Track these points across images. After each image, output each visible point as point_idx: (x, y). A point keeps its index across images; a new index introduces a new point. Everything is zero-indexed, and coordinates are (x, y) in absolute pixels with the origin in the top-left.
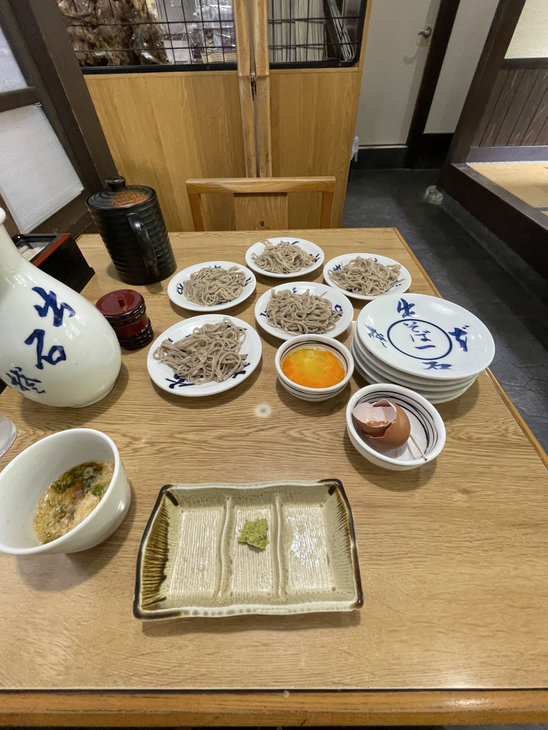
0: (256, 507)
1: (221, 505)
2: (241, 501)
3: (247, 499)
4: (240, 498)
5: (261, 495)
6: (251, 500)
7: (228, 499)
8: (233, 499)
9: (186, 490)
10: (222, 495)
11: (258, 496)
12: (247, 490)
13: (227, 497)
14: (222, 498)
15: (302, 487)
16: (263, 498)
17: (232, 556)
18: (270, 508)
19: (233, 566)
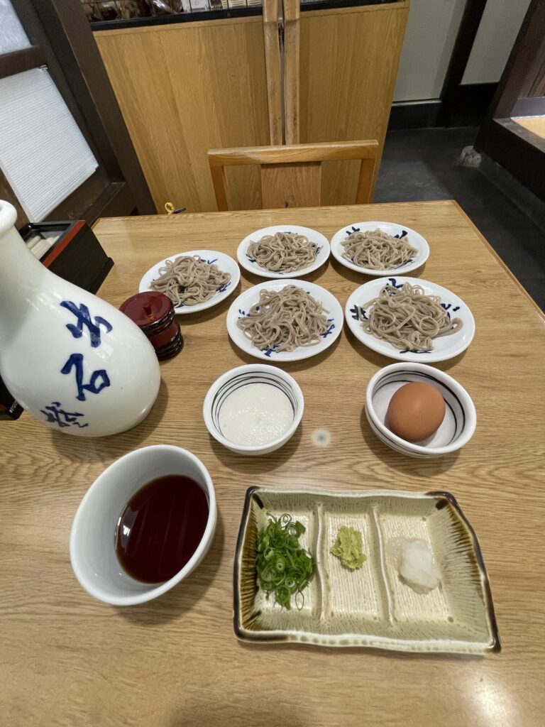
0: (348, 514)
1: (309, 510)
2: (333, 508)
3: (340, 507)
4: (332, 505)
5: (357, 504)
6: (345, 508)
7: (319, 505)
8: (324, 505)
10: (314, 501)
11: (353, 505)
12: (343, 498)
13: (318, 503)
14: (313, 504)
15: (407, 499)
16: (358, 507)
17: (327, 569)
18: (365, 517)
19: (331, 581)
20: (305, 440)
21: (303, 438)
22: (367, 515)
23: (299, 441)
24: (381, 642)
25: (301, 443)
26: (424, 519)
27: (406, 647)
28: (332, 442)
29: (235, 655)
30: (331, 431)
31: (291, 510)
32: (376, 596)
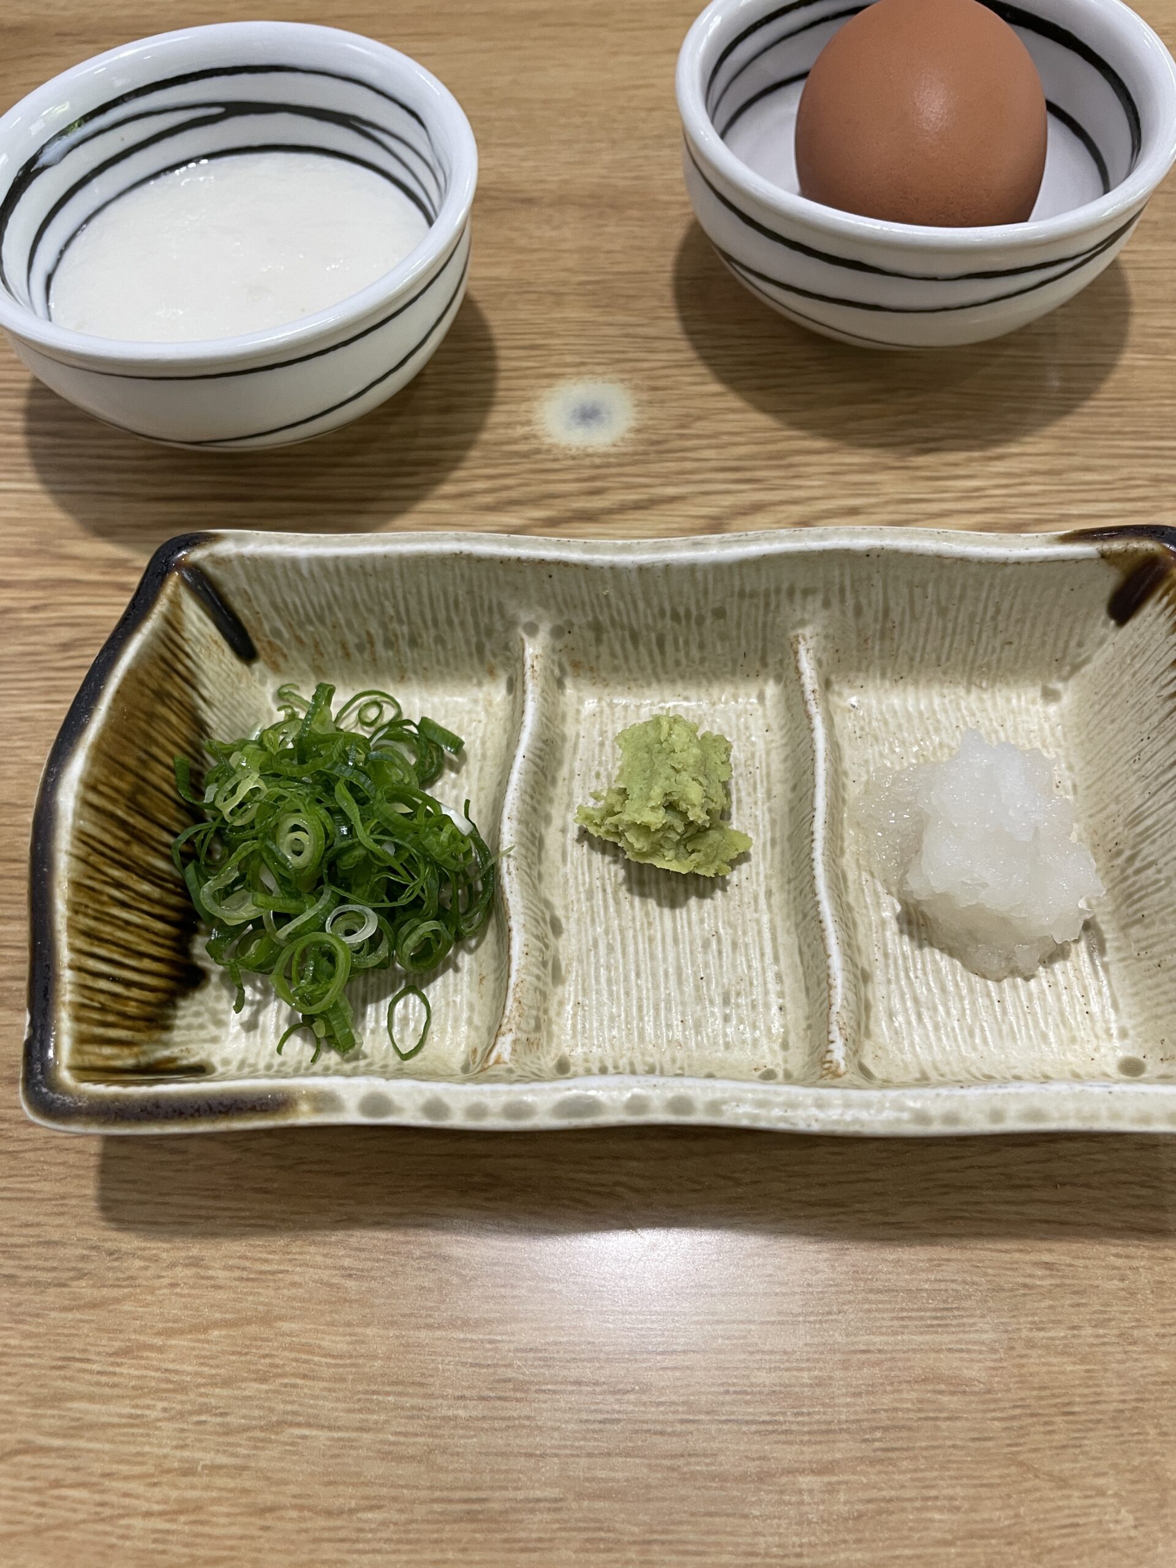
1: (492, 672)
2: (604, 650)
3: (635, 637)
4: (597, 628)
5: (720, 613)
6: (661, 643)
7: (532, 629)
8: (557, 632)
9: (294, 563)
10: (501, 606)
11: (700, 621)
13: (525, 617)
14: (499, 626)
16: (723, 637)
17: (557, 901)
18: (761, 697)
19: (568, 946)
20: (508, 425)
21: (496, 417)
22: (771, 689)
23: (478, 428)
24: (762, 1104)
25: (485, 436)
26: (1050, 695)
27: (888, 1115)
28: (638, 431)
29: (83, 1258)
30: (637, 388)
31: (402, 678)
32: (781, 995)
